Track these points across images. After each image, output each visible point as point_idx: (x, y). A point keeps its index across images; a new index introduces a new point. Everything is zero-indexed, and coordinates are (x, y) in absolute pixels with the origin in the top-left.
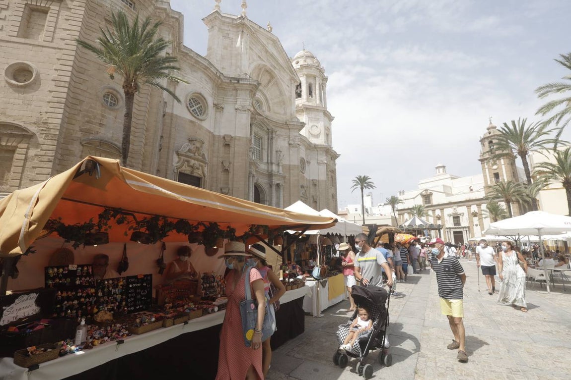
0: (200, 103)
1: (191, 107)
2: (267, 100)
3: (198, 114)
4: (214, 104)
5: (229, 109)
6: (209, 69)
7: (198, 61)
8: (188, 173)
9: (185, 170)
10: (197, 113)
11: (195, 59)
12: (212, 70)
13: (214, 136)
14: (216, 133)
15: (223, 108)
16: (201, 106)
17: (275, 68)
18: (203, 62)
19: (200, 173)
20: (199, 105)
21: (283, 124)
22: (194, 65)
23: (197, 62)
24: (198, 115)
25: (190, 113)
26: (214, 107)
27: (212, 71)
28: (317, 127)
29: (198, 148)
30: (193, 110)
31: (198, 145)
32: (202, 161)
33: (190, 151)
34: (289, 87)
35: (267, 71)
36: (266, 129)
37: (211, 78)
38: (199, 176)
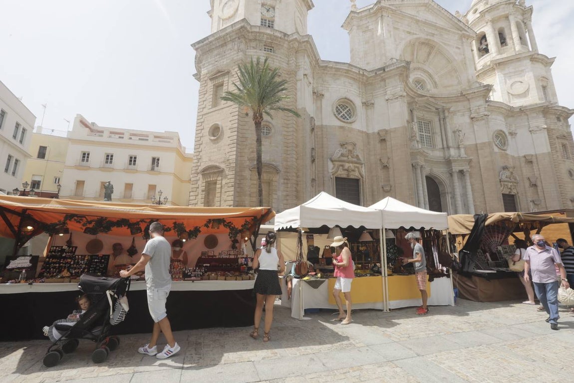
0: (347, 107)
1: (339, 114)
2: (430, 76)
3: (348, 117)
4: (363, 103)
5: (380, 102)
6: (351, 71)
7: (338, 68)
8: (345, 176)
9: (341, 175)
10: (346, 117)
11: (335, 68)
12: (354, 70)
13: (368, 135)
14: (370, 131)
15: (373, 104)
16: (349, 110)
17: (433, 35)
18: (343, 68)
19: (357, 174)
20: (347, 109)
21: (458, 96)
22: (335, 74)
23: (338, 70)
24: (348, 119)
25: (339, 119)
26: (363, 106)
27: (354, 72)
28: (521, 82)
29: (350, 151)
30: (342, 116)
31: (350, 148)
32: (356, 163)
33: (342, 155)
34: (459, 48)
35: (423, 43)
36: (434, 109)
37: (354, 79)
38: (356, 178)
